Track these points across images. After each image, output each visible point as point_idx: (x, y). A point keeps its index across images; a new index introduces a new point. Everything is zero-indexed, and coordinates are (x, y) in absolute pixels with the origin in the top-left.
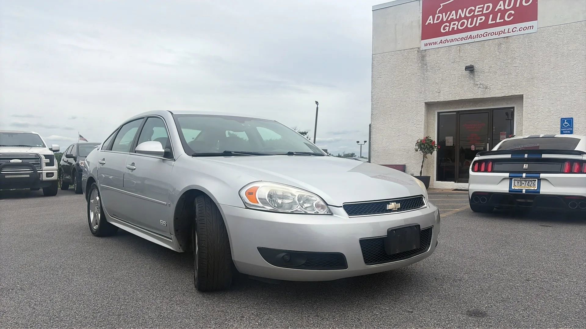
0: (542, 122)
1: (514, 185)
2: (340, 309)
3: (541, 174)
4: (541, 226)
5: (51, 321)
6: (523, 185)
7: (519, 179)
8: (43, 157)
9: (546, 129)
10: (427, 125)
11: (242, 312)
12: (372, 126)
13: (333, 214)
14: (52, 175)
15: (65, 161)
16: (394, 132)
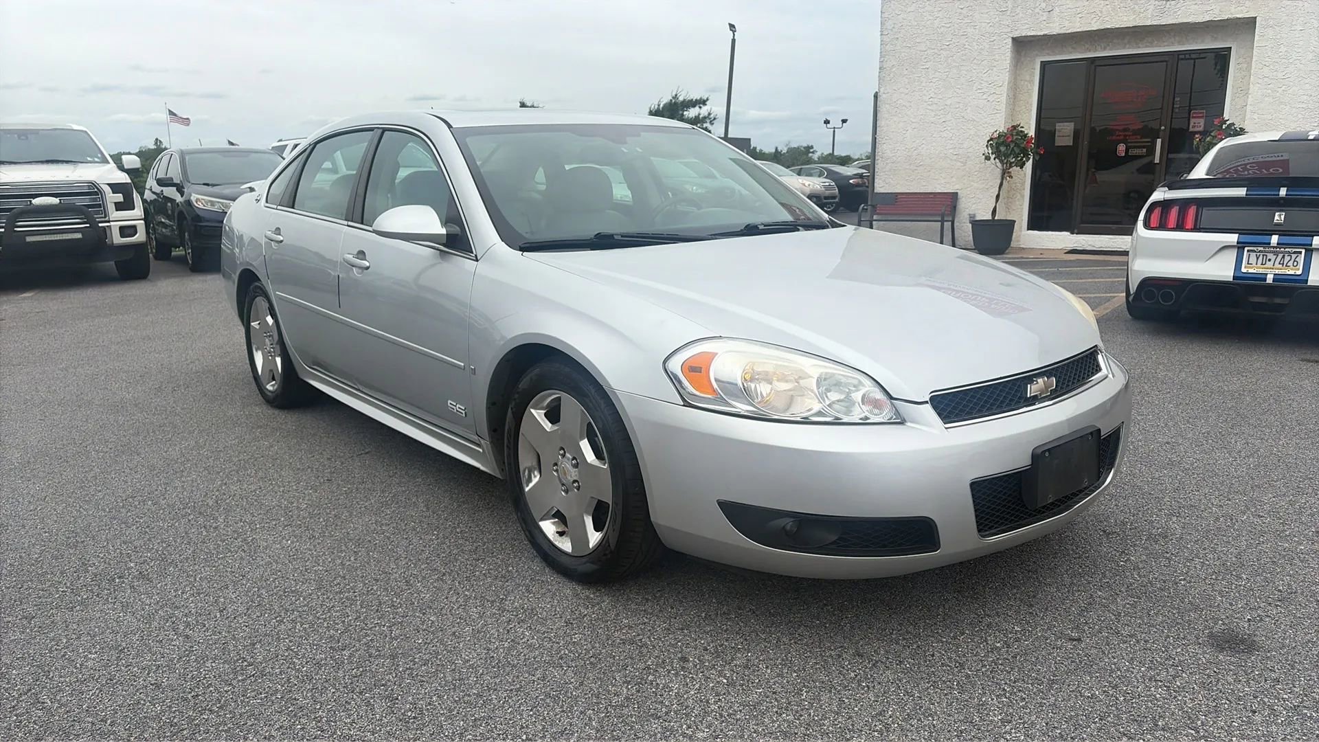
0: (1294, 88)
1: (1248, 264)
2: (908, 632)
3: (1315, 238)
4: (1302, 360)
5: (240, 678)
6: (1269, 264)
7: (1262, 249)
8: (107, 189)
9: (1304, 106)
10: (1014, 95)
11: (679, 644)
12: (882, 97)
13: (906, 421)
14: (132, 231)
15: (154, 193)
16: (933, 114)
